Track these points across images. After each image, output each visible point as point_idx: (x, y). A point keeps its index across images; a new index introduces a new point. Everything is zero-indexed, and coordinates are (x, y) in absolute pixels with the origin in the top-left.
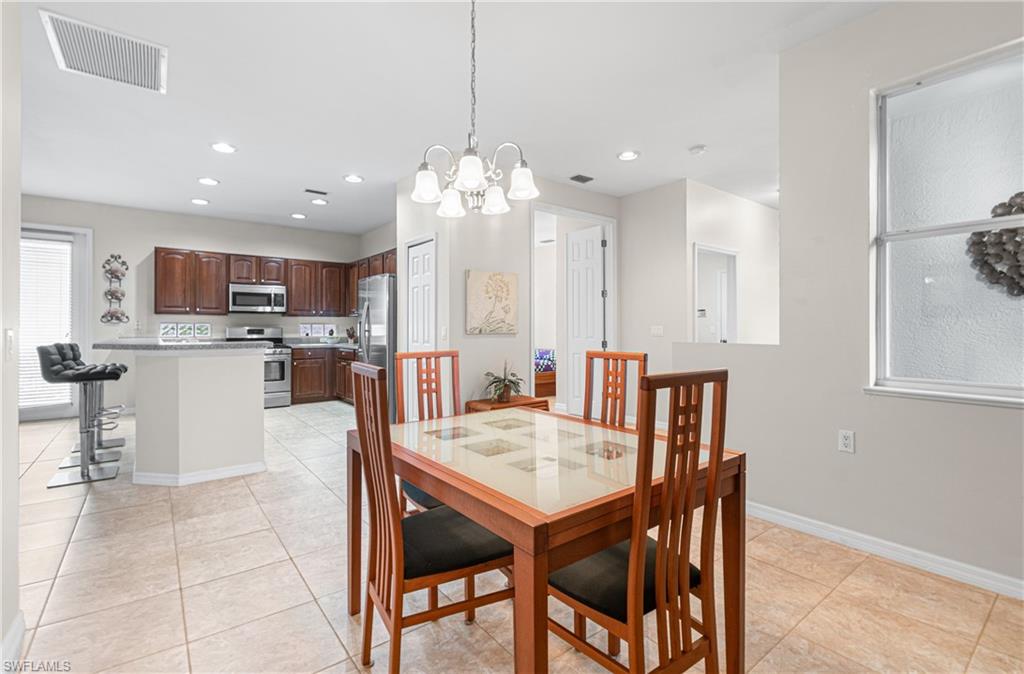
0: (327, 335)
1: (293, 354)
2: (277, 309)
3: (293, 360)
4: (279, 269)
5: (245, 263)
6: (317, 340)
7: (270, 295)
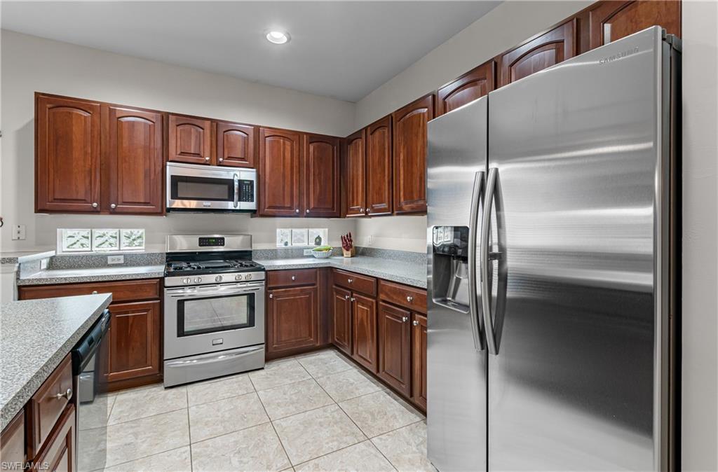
0: (312, 244)
1: (267, 279)
2: (244, 205)
3: (268, 290)
4: (246, 141)
5: (193, 129)
6: (299, 253)
7: (232, 181)
